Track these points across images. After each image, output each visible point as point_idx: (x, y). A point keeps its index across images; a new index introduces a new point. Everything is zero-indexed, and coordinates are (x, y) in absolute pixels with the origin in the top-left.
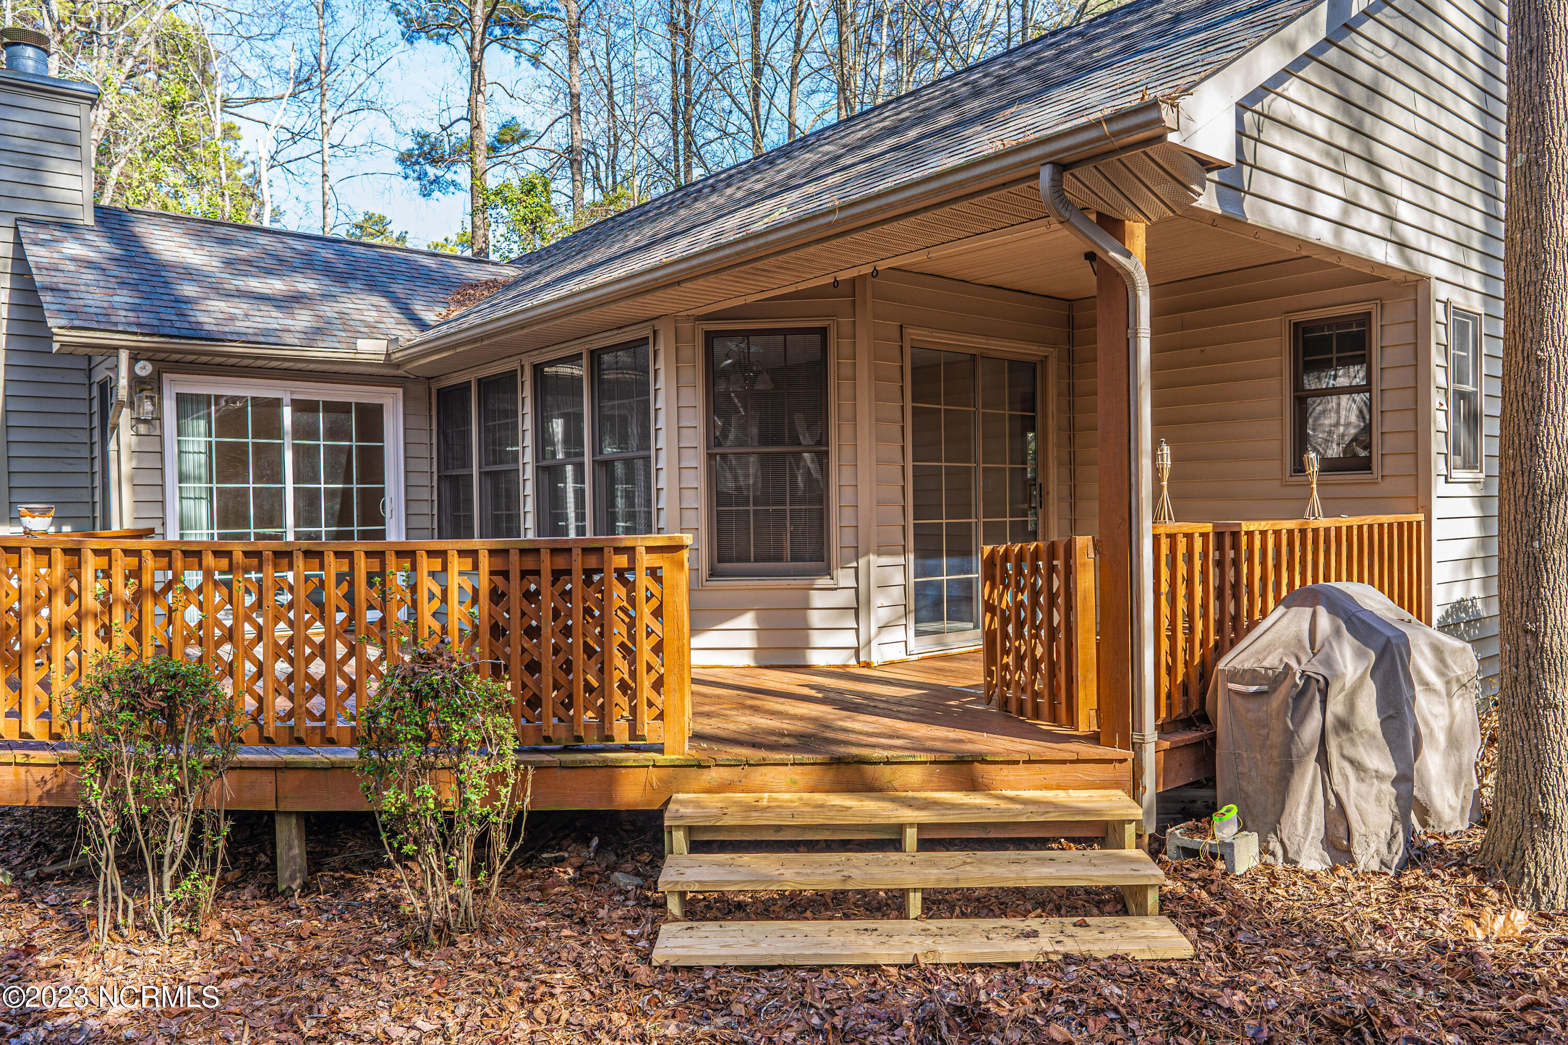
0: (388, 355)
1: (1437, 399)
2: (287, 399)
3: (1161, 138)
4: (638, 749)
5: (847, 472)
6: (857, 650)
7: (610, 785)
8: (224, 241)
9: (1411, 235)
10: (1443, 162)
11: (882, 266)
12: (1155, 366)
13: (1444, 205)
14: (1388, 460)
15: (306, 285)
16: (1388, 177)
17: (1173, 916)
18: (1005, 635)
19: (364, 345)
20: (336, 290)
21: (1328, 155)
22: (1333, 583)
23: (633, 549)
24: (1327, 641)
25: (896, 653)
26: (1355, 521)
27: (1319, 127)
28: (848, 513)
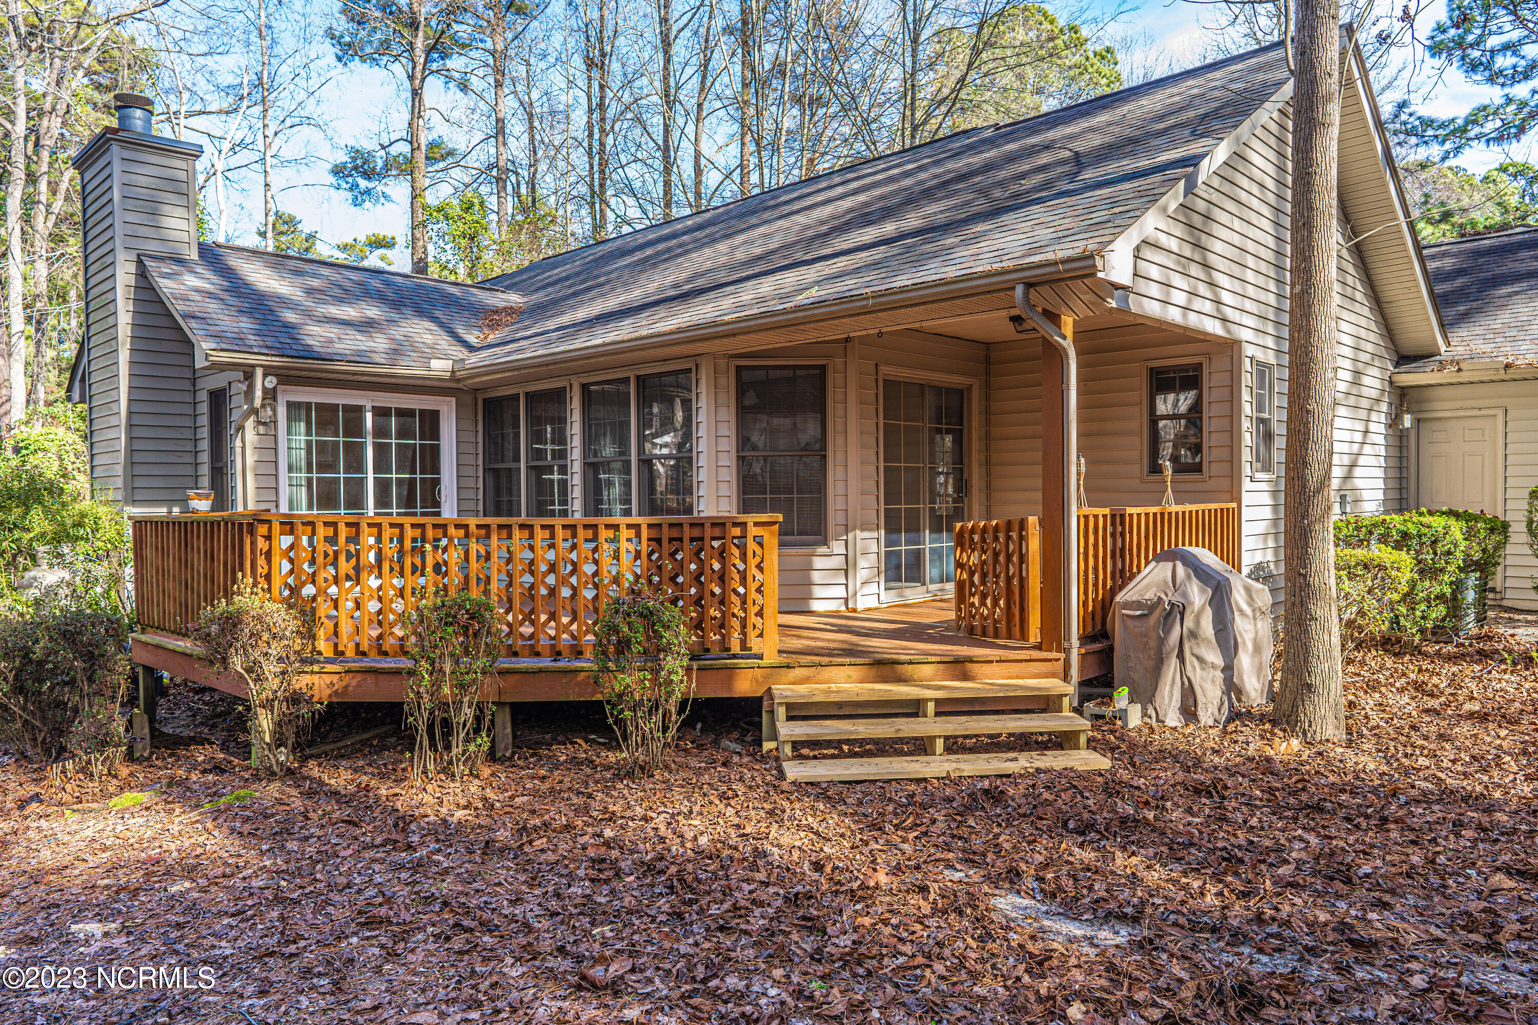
0: (453, 372)
1: (1245, 424)
2: (369, 407)
3: (1093, 275)
4: (749, 657)
5: (840, 470)
6: (846, 600)
7: (730, 681)
8: (298, 273)
9: (1230, 313)
10: (1251, 261)
11: (884, 330)
12: (1079, 407)
13: (1251, 291)
14: (1213, 466)
15: (373, 312)
16: (1216, 274)
17: (1095, 749)
18: (972, 584)
19: (436, 364)
20: (395, 316)
21: (1179, 263)
22: (1187, 548)
23: (745, 524)
24: (1183, 582)
25: (872, 602)
26: (1194, 507)
27: (1174, 245)
28: (840, 500)
